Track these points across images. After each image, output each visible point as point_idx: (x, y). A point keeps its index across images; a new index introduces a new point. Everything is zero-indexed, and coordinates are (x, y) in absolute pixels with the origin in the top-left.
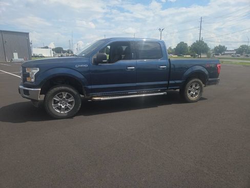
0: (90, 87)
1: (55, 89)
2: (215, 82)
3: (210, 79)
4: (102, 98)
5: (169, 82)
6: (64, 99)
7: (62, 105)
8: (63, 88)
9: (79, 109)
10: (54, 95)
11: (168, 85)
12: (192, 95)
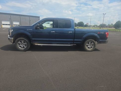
0: (33, 39)
1: (19, 39)
2: (105, 42)
3: (100, 40)
4: (39, 44)
5: (74, 40)
6: (23, 43)
7: (22, 46)
8: (22, 38)
9: (29, 48)
10: (18, 41)
11: (74, 41)
12: (89, 48)
